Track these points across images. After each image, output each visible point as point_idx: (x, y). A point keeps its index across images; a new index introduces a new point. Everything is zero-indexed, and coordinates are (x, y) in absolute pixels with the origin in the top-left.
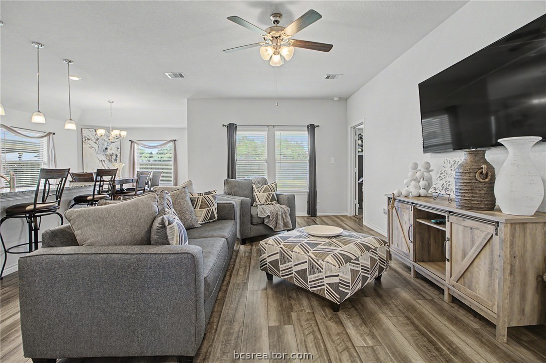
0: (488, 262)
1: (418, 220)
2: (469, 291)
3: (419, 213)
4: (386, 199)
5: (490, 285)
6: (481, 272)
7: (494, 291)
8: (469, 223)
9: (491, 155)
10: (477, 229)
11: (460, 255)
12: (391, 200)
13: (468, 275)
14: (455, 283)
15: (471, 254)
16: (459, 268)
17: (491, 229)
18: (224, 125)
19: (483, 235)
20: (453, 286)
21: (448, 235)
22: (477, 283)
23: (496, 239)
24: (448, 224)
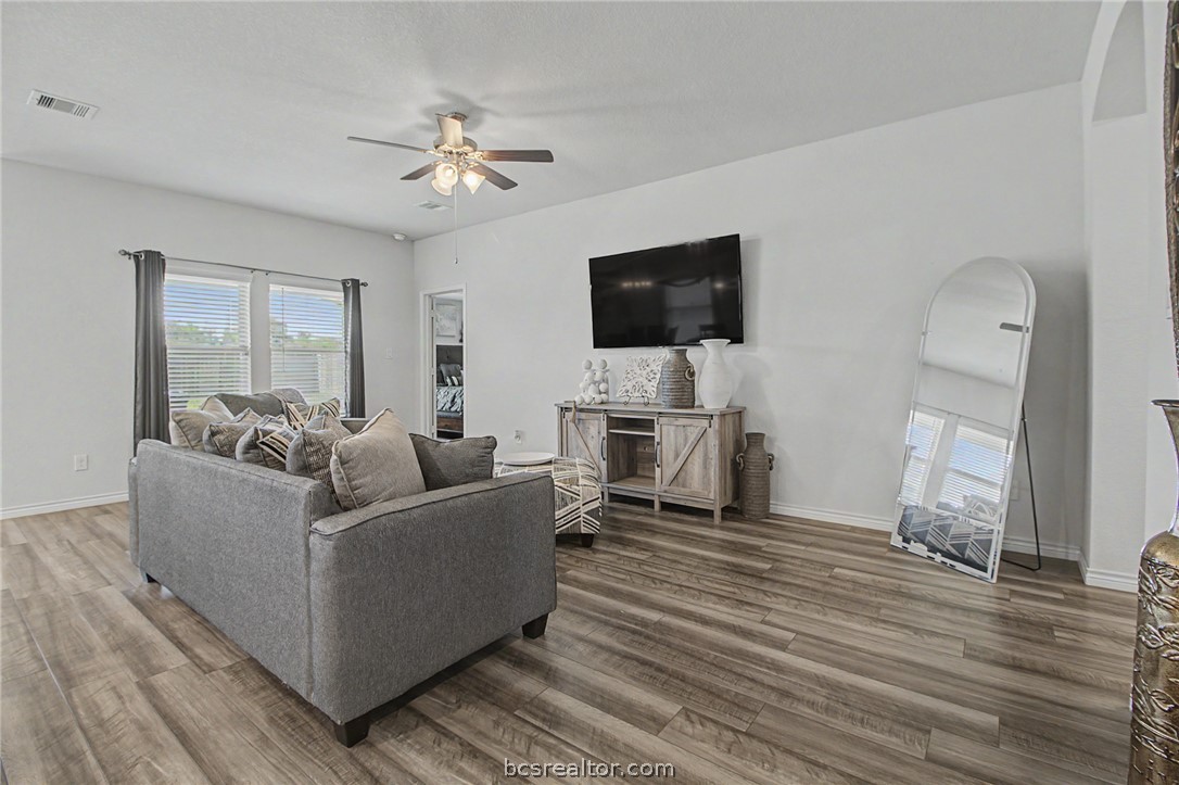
0: (702, 455)
1: (611, 431)
2: (682, 489)
3: (613, 422)
4: (556, 411)
5: (706, 476)
6: (695, 467)
7: (709, 479)
8: (682, 421)
9: (692, 354)
10: (690, 426)
11: (671, 456)
12: (564, 410)
13: (682, 474)
14: (667, 488)
15: (685, 452)
16: (670, 472)
17: (705, 423)
18: (126, 253)
19: (697, 431)
20: (665, 492)
21: (657, 439)
22: (692, 478)
23: (710, 431)
24: (657, 427)
